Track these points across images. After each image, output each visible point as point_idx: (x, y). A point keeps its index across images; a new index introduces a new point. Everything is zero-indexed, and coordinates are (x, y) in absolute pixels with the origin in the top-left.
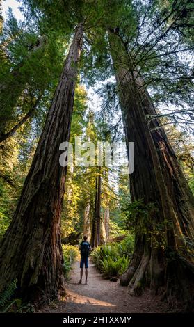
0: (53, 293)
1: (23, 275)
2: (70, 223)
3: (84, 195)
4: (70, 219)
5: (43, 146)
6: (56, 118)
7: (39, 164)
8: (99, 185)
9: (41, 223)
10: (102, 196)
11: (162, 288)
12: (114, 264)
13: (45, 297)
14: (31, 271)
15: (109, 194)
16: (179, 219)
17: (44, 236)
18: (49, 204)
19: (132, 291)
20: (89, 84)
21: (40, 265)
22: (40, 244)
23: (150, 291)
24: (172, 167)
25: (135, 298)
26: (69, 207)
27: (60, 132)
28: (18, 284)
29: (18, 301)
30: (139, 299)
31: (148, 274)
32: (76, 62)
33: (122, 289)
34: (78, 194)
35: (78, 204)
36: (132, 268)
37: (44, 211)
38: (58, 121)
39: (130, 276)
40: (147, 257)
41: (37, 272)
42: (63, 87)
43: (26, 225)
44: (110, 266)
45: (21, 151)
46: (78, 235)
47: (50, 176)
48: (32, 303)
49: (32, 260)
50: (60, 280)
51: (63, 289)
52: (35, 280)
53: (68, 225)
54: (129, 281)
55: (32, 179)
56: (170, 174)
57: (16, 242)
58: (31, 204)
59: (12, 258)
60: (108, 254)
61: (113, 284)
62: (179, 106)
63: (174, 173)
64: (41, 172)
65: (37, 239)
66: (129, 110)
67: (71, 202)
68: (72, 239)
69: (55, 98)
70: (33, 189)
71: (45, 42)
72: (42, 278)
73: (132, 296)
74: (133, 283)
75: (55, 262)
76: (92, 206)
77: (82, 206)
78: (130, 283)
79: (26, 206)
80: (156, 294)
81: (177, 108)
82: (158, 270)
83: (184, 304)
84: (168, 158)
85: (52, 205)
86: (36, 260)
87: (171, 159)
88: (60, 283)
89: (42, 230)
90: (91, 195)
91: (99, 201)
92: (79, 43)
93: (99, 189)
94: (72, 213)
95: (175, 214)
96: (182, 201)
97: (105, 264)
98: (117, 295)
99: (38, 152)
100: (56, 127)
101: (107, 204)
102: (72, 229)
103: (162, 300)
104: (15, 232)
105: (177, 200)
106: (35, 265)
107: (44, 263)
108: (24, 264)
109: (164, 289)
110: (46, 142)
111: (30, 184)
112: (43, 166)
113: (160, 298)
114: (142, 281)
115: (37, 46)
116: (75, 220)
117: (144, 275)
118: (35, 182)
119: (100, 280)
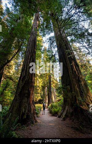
0: (32, 121)
1: (21, 116)
2: (39, 95)
3: (44, 83)
4: (39, 93)
5: (25, 66)
6: (29, 54)
7: (24, 73)
8: (50, 78)
9: (26, 96)
10: (52, 83)
11: (72, 117)
12: (56, 110)
13: (29, 123)
14: (23, 114)
15: (55, 82)
16: (79, 91)
17: (28, 101)
18: (29, 89)
19: (62, 119)
20: (43, 36)
21: (27, 111)
22: (26, 104)
23: (68, 118)
24: (77, 71)
25: (63, 121)
26: (38, 88)
27: (32, 59)
28: (19, 118)
29: (20, 124)
30: (64, 122)
31: (68, 113)
32: (37, 28)
33: (58, 119)
34: (42, 83)
35: (42, 87)
36: (62, 111)
37: (27, 92)
38: (30, 55)
39: (62, 114)
40: (68, 106)
41: (26, 114)
42: (32, 40)
43: (20, 97)
44: (55, 111)
45: (16, 66)
46: (43, 100)
47: (28, 78)
48: (25, 125)
49: (24, 110)
50: (35, 116)
51: (36, 120)
52: (25, 117)
53: (38, 96)
54: (61, 116)
55: (21, 79)
56: (76, 74)
57: (17, 104)
58: (22, 90)
59: (16, 110)
60: (54, 106)
61: (56, 118)
62: (81, 44)
63: (78, 73)
64: (25, 76)
65: (25, 102)
66: (60, 48)
67: (39, 86)
68: (40, 102)
69: (29, 45)
70: (22, 83)
71: (23, 18)
72: (28, 116)
73: (62, 121)
74: (62, 116)
75: (32, 110)
76: (48, 88)
77: (43, 88)
78: (61, 117)
79: (20, 90)
80: (71, 119)
81: (80, 45)
82: (71, 111)
83: (79, 122)
84: (76, 67)
85: (30, 89)
86: (25, 110)
87: (77, 67)
88: (35, 118)
89: (26, 99)
90: (47, 83)
91: (51, 85)
92: (37, 18)
93: (50, 80)
94: (39, 91)
95: (78, 89)
96: (81, 84)
97: (53, 110)
98: (56, 121)
99: (23, 68)
100: (30, 57)
101: (54, 86)
102: (40, 97)
103: (72, 121)
104: (16, 100)
105: (79, 84)
106: (25, 112)
107: (28, 111)
108: (21, 111)
109: (73, 117)
110: (26, 64)
111: (21, 82)
112: (25, 74)
113: (71, 120)
114: (66, 115)
115: (19, 20)
116: (41, 94)
117: (66, 113)
118: (23, 81)
119: (51, 116)
